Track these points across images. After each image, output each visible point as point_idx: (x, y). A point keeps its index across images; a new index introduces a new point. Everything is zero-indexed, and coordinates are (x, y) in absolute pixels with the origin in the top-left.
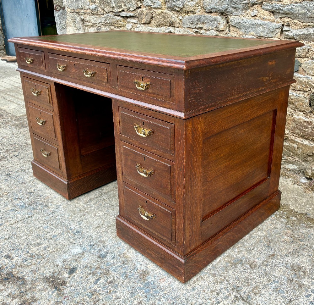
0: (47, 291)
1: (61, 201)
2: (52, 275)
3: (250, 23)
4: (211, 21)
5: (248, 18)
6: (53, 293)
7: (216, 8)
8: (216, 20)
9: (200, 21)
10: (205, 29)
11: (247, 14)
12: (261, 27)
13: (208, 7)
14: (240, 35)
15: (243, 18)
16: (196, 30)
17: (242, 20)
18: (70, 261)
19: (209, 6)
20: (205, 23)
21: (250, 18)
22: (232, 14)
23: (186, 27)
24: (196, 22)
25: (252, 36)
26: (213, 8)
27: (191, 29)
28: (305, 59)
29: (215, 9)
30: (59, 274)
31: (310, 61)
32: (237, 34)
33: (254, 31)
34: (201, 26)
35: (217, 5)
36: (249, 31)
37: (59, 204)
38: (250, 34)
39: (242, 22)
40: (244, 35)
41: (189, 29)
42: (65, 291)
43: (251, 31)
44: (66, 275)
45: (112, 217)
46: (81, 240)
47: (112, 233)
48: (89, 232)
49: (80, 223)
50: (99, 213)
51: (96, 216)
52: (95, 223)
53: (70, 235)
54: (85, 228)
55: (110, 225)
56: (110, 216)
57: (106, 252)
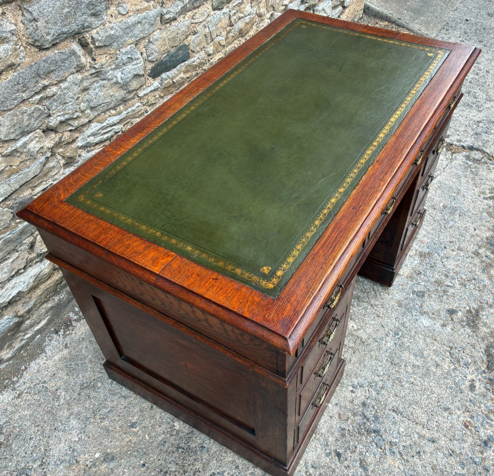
0: (485, 321)
2: (466, 326)
3: (124, 27)
4: (63, 61)
5: (118, 20)
6: (483, 315)
7: (66, 30)
8: (73, 53)
9: (39, 75)
10: (56, 82)
11: (112, 16)
12: (139, 25)
13: (49, 38)
14: (111, 56)
15: (112, 25)
16: (38, 97)
17: (112, 28)
18: (441, 319)
19: (48, 34)
20: (52, 71)
21: (121, 19)
22: (90, 27)
23: (11, 107)
24: (34, 80)
25: (130, 46)
26: (59, 35)
27: (27, 102)
28: (189, 38)
29: (64, 34)
30: (463, 321)
31: (194, 36)
32: (106, 57)
33: (131, 37)
34: (46, 82)
35: (65, 25)
36: (125, 41)
37: (351, 388)
38: (126, 45)
39: (112, 32)
40: (118, 52)
41: (22, 105)
42: (475, 306)
43: (127, 39)
44: (460, 314)
45: (355, 309)
46: (407, 324)
47: (382, 299)
48: (391, 323)
49: (382, 339)
50: (353, 327)
51: (359, 327)
52: (373, 322)
53: (406, 340)
54: (387, 330)
55: (370, 307)
56: (353, 312)
57: (413, 294)
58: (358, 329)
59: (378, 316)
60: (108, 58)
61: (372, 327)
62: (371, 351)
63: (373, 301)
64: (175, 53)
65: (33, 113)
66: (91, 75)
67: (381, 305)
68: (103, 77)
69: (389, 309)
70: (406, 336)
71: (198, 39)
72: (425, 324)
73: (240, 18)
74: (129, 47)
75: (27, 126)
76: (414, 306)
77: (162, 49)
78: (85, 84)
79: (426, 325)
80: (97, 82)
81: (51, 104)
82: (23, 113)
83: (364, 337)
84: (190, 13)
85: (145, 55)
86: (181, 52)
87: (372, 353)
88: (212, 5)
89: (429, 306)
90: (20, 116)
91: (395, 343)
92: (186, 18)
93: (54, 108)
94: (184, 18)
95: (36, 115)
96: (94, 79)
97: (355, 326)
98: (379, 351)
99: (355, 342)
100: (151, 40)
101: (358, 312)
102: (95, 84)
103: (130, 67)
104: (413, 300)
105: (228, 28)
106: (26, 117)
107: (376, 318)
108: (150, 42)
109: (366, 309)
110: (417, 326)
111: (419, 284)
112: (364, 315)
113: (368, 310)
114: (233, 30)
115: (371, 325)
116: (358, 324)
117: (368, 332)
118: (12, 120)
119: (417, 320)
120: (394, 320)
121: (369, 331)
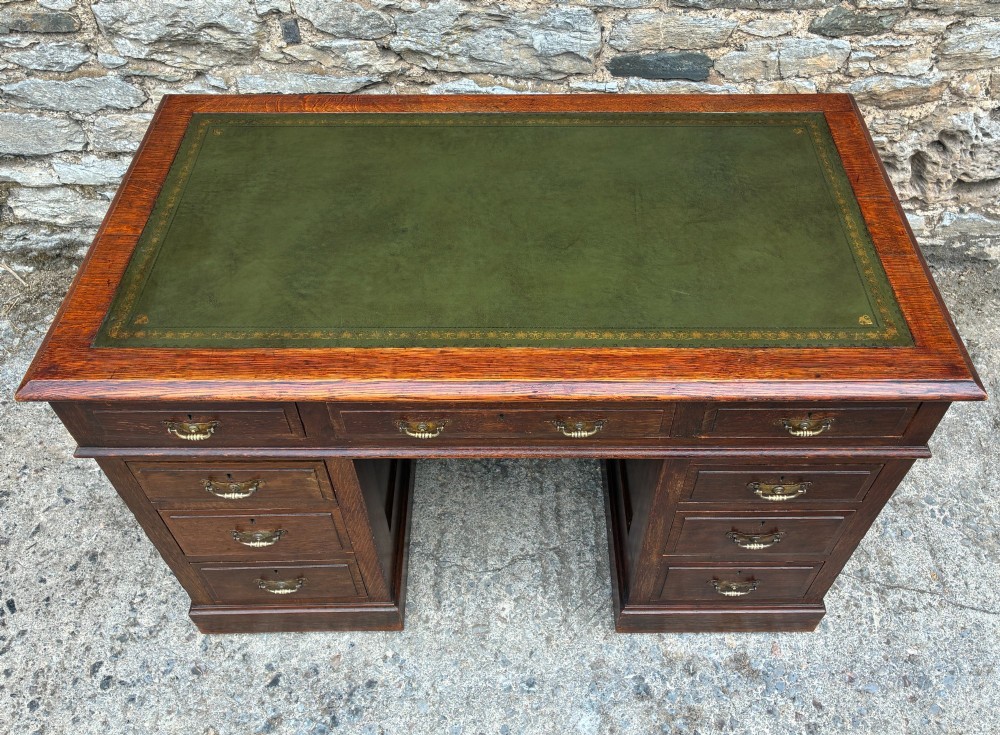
1: (383, 645)
14: (539, 6)
16: (384, 2)
25: (580, 8)
28: (722, 51)
31: (737, 53)
32: (529, 3)
38: (572, 3)
40: (554, 6)
45: (540, 598)
46: (562, 694)
47: (589, 631)
48: (547, 665)
49: (505, 663)
50: (504, 609)
51: (508, 620)
52: (530, 636)
53: (526, 702)
54: (529, 663)
55: (560, 618)
56: (532, 598)
57: (634, 678)
58: (503, 620)
59: (548, 639)
60: (531, 6)
61: (520, 637)
62: (473, 656)
63: (573, 619)
64: (673, 58)
65: (368, 17)
66: (490, 15)
67: (576, 635)
68: (509, 28)
69: (575, 652)
70: (536, 701)
71: (743, 61)
72: (580, 723)
73: (880, 73)
74: (577, 8)
75: (356, 29)
76: (609, 691)
77: (645, 40)
78: (471, 22)
79: (579, 727)
80: (498, 29)
81: (402, 20)
82: (353, 11)
83: (494, 634)
84: (745, 13)
85: (606, 33)
86: (686, 62)
87: (471, 660)
88: (813, 21)
89: (626, 716)
90: (349, 12)
91: (510, 687)
92: (732, 17)
93: (403, 26)
94: (727, 15)
95: (372, 21)
96: (493, 24)
97: (507, 612)
98: (479, 669)
99: (477, 625)
100: (629, 18)
101: (536, 605)
102: (491, 30)
103: (564, 36)
104: (622, 685)
105: (836, 77)
106: (355, 18)
107: (543, 638)
108: (625, 19)
109: (551, 613)
110: (569, 711)
111: (664, 679)
112: (537, 617)
113: (550, 618)
114: (850, 85)
115: (524, 636)
116: (512, 616)
117: (507, 636)
118: (336, 10)
119: (581, 707)
120: (556, 669)
121: (510, 636)
